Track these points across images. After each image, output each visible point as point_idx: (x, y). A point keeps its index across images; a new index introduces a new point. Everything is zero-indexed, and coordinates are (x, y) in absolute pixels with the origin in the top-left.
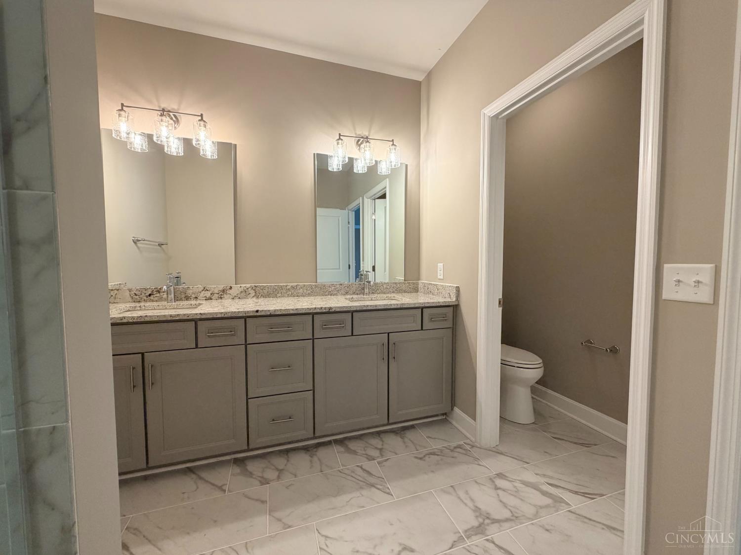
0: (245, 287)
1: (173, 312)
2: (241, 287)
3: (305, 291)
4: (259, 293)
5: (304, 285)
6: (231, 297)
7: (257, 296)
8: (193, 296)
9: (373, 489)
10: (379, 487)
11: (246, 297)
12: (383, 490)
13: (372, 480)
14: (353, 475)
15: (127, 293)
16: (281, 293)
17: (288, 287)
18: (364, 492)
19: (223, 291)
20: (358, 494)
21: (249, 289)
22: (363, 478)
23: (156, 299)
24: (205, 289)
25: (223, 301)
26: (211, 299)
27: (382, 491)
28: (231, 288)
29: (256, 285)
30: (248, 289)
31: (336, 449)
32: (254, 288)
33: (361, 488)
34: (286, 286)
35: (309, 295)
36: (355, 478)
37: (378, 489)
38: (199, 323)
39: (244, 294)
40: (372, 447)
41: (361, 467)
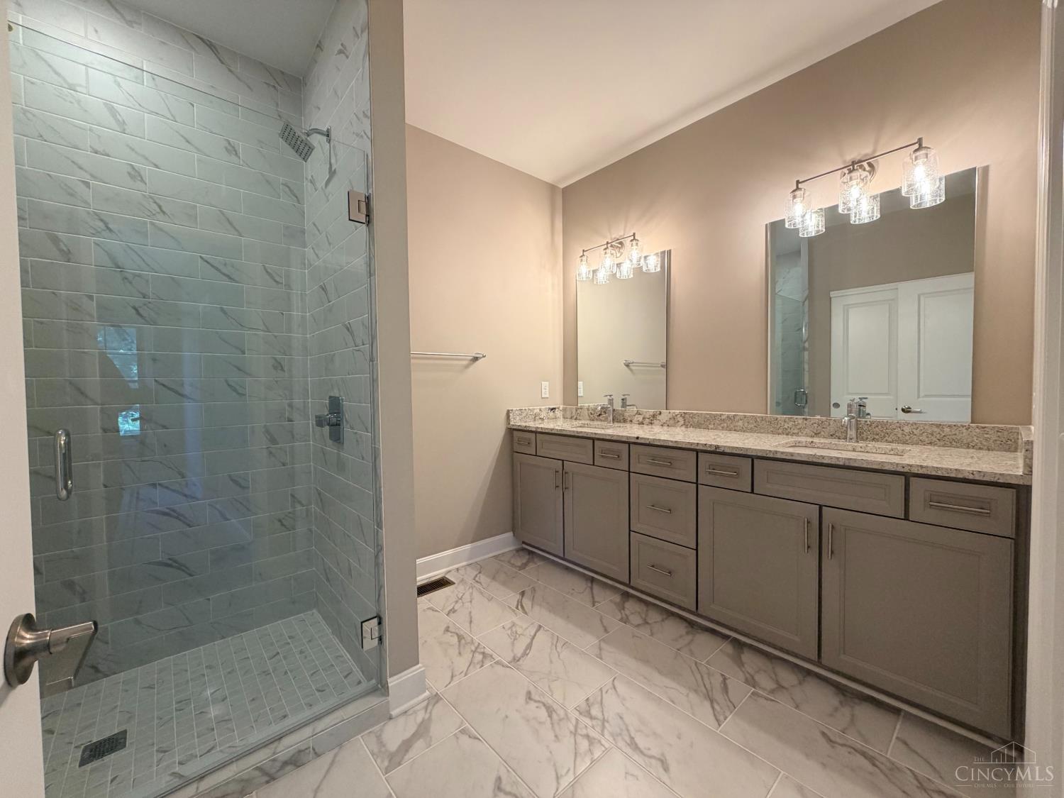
0: (674, 413)
1: (610, 432)
2: (670, 413)
3: (746, 425)
4: (690, 421)
5: (745, 417)
6: (661, 423)
7: (686, 425)
8: (629, 419)
9: (707, 704)
10: (716, 707)
11: (674, 425)
12: (716, 713)
13: (718, 695)
14: (705, 676)
15: (586, 412)
16: (714, 424)
17: (723, 417)
18: (692, 696)
19: (654, 416)
20: (684, 691)
21: (679, 416)
22: (712, 688)
23: (603, 419)
24: (638, 413)
25: (653, 426)
26: (643, 424)
27: (715, 715)
28: (660, 413)
29: (685, 411)
30: (676, 416)
31: (727, 647)
32: (683, 415)
33: (696, 691)
34: (721, 415)
35: (751, 431)
36: (702, 680)
37: (713, 708)
38: (596, 442)
39: (672, 422)
40: (774, 676)
41: (725, 679)
